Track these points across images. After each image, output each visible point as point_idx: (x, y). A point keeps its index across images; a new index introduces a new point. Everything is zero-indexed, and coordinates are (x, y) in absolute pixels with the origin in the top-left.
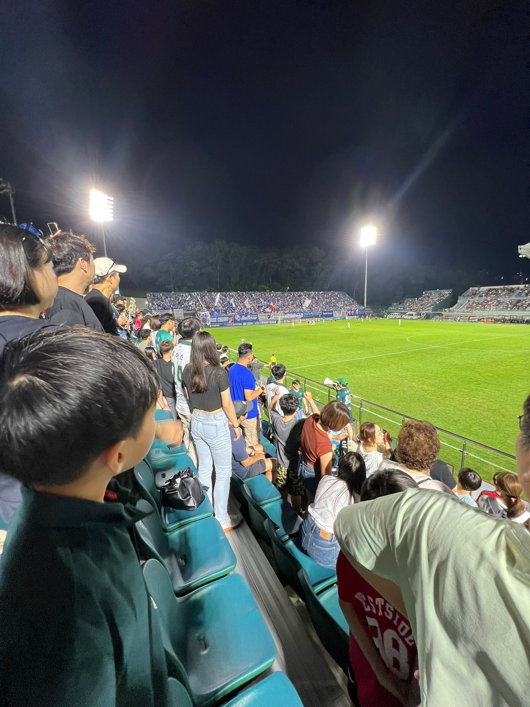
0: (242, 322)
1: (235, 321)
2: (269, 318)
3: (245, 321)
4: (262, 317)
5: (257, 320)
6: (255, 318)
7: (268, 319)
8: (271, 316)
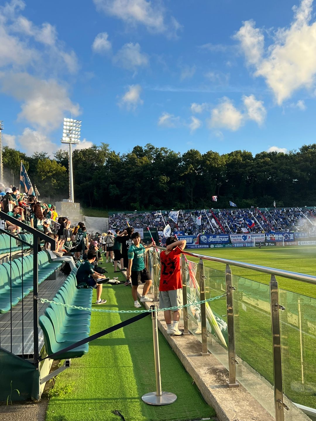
0: (209, 244)
1: (200, 242)
2: (245, 239)
3: (212, 243)
4: (236, 238)
5: (229, 242)
6: (226, 240)
7: (243, 240)
8: (248, 237)
